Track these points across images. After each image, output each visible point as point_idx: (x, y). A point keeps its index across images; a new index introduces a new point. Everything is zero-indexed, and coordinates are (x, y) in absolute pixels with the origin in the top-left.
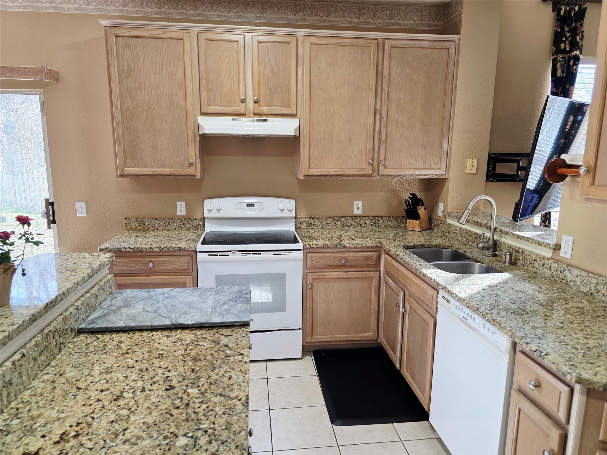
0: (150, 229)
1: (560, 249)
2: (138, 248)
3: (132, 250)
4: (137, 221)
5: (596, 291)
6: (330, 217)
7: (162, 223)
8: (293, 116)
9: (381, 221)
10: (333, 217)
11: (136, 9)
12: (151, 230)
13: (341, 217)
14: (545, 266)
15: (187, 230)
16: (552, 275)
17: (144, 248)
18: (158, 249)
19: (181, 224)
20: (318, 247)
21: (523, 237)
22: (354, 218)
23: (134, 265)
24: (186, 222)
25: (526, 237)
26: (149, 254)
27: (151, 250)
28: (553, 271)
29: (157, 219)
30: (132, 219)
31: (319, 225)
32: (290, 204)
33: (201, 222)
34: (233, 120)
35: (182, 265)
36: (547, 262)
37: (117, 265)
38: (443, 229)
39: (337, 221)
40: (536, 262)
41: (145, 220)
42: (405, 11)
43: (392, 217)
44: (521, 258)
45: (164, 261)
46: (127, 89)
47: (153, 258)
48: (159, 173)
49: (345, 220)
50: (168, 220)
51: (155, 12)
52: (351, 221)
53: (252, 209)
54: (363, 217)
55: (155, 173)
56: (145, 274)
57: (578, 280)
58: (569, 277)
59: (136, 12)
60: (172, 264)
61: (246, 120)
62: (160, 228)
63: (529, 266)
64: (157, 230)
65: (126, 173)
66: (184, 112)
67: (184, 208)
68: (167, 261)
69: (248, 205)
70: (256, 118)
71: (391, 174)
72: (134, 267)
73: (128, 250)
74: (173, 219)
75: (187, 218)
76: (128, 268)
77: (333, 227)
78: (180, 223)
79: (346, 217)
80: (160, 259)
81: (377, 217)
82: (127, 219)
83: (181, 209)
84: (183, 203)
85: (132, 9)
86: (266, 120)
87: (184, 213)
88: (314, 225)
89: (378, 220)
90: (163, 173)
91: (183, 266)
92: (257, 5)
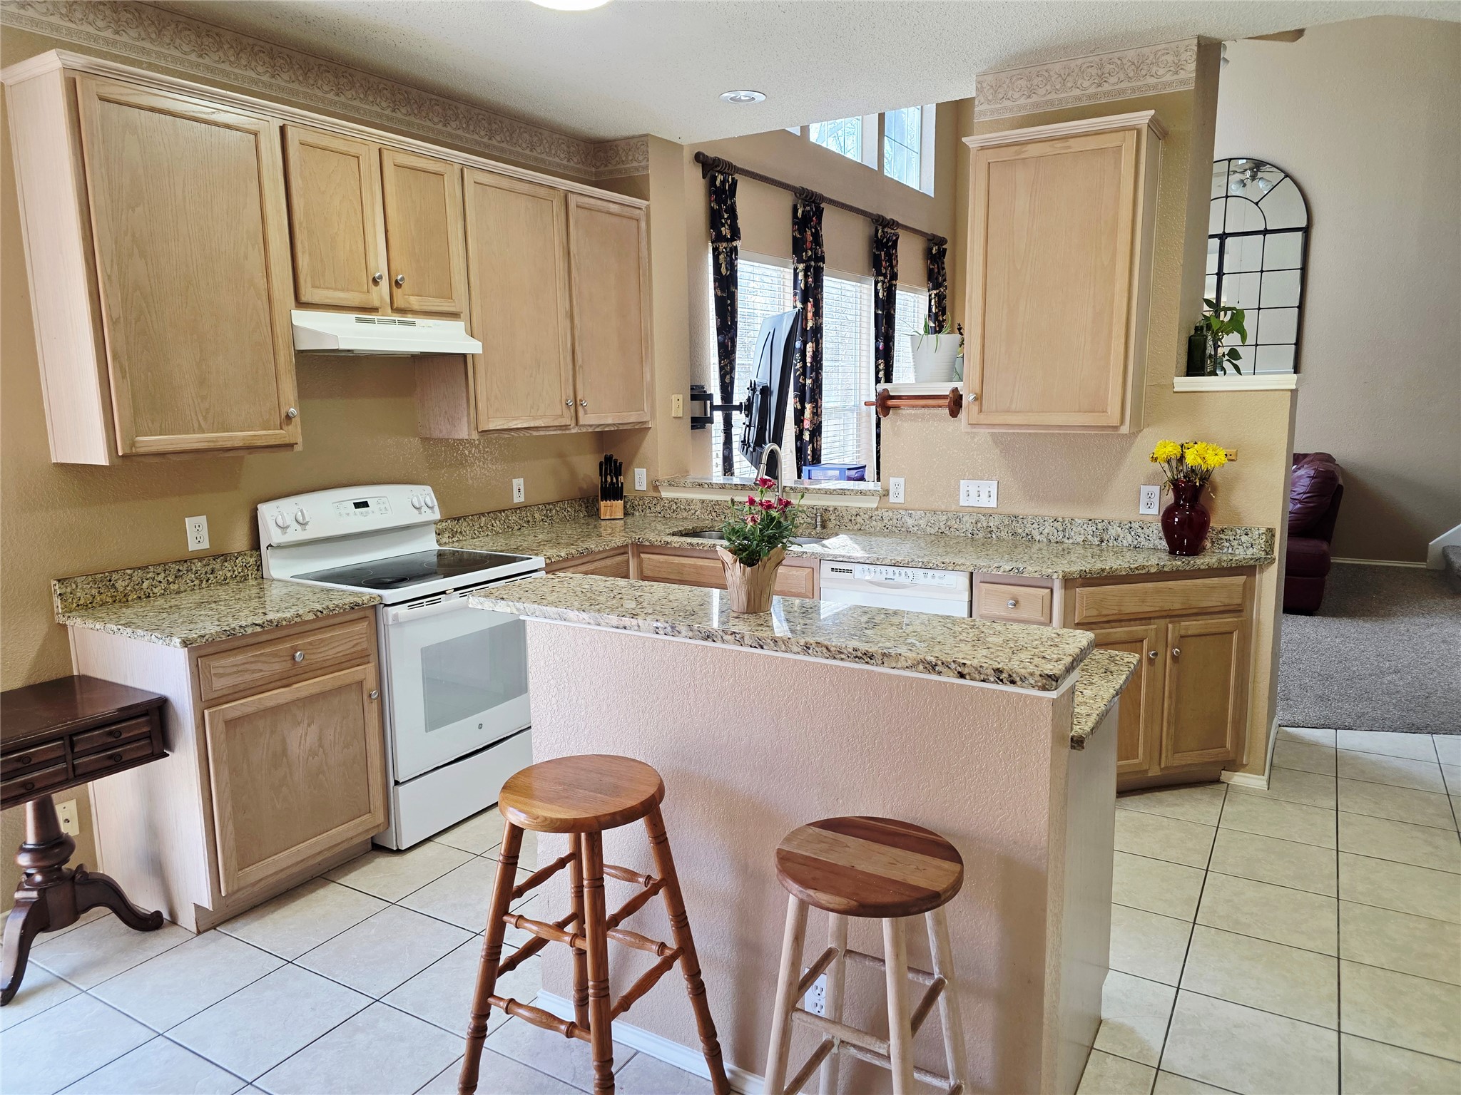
0: (130, 599)
1: (888, 495)
2: (271, 621)
3: (258, 629)
4: (95, 582)
5: (948, 528)
6: (483, 514)
7: (160, 578)
8: (454, 315)
9: (554, 511)
10: (488, 513)
11: (55, 19)
12: (133, 600)
13: (500, 511)
14: (873, 518)
15: (221, 584)
16: (885, 526)
17: (285, 619)
18: (311, 614)
19: (206, 573)
20: (561, 559)
21: (835, 490)
22: (518, 512)
23: (259, 666)
24: (218, 566)
25: (839, 489)
26: (298, 629)
27: (298, 620)
28: (886, 521)
29: (147, 567)
30: (79, 580)
31: (468, 532)
32: (424, 494)
33: (252, 561)
34: (358, 320)
35: (355, 642)
36: (876, 513)
37: (222, 675)
38: (658, 509)
39: (495, 519)
40: (858, 517)
41: (115, 576)
42: (549, 139)
43: (566, 502)
44: (833, 517)
45: (322, 640)
46: (133, 236)
47: (297, 638)
48: (219, 444)
49: (507, 516)
50: (174, 567)
51: (104, 39)
52: (514, 518)
53: (367, 512)
54: (530, 506)
55: (212, 445)
56: (279, 684)
57: (923, 523)
58: (910, 522)
59: (57, 29)
60: (337, 644)
61: (380, 321)
62: (155, 590)
63: (849, 524)
64: (149, 597)
65: (142, 450)
66: (265, 298)
67: (205, 532)
68: (326, 639)
69: (357, 505)
70: (397, 318)
71: (591, 423)
72: (261, 671)
73: (249, 631)
74: (186, 561)
75: (219, 556)
76: (248, 677)
77: (490, 534)
78: (204, 570)
79: (507, 510)
80: (312, 639)
81: (549, 504)
82: (65, 579)
83: (197, 535)
84: (203, 520)
85: (44, 19)
86: (414, 323)
87: (206, 545)
88: (461, 532)
89: (551, 510)
90: (229, 444)
91: (357, 644)
92: (327, 74)
